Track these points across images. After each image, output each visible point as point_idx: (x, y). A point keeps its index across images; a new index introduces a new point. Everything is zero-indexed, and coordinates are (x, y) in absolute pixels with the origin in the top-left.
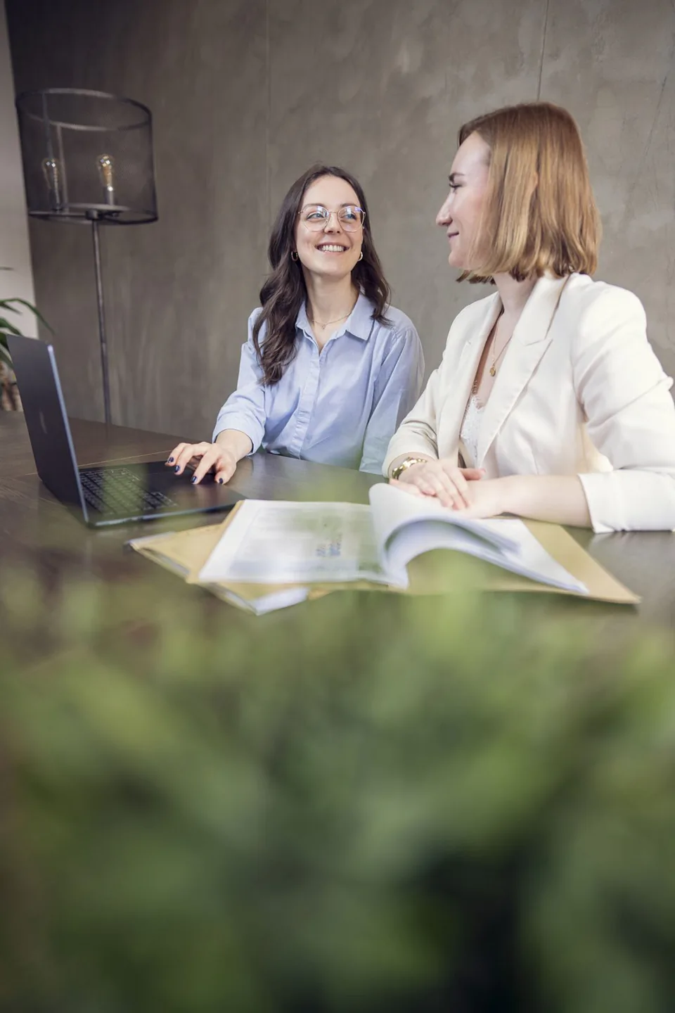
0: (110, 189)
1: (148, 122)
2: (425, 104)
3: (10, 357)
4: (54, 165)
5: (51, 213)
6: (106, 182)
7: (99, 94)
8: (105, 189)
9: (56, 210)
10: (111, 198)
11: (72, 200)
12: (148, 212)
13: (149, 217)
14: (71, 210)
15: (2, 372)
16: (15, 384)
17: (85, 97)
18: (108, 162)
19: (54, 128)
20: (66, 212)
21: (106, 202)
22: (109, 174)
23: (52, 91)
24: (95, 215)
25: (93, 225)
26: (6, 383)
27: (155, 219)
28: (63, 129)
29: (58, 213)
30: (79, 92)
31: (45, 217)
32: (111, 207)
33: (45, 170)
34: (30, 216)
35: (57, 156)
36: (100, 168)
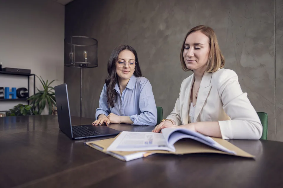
0: (86, 59)
1: (97, 44)
2: (167, 37)
3: (56, 104)
4: (72, 54)
5: (70, 65)
6: (85, 57)
7: (85, 37)
8: (85, 59)
9: (71, 64)
10: (86, 61)
11: (76, 61)
12: (95, 64)
13: (96, 65)
14: (76, 64)
15: (53, 107)
16: (56, 111)
17: (82, 38)
18: (86, 52)
19: (73, 46)
20: (74, 65)
21: (85, 61)
22: (86, 56)
23: (73, 37)
24: (82, 65)
25: (81, 68)
26: (53, 110)
27: (97, 66)
28: (75, 46)
29: (72, 65)
30: (80, 37)
31: (68, 66)
32: (86, 63)
33: (70, 55)
34: (65, 66)
35: (73, 51)
36: (83, 54)
